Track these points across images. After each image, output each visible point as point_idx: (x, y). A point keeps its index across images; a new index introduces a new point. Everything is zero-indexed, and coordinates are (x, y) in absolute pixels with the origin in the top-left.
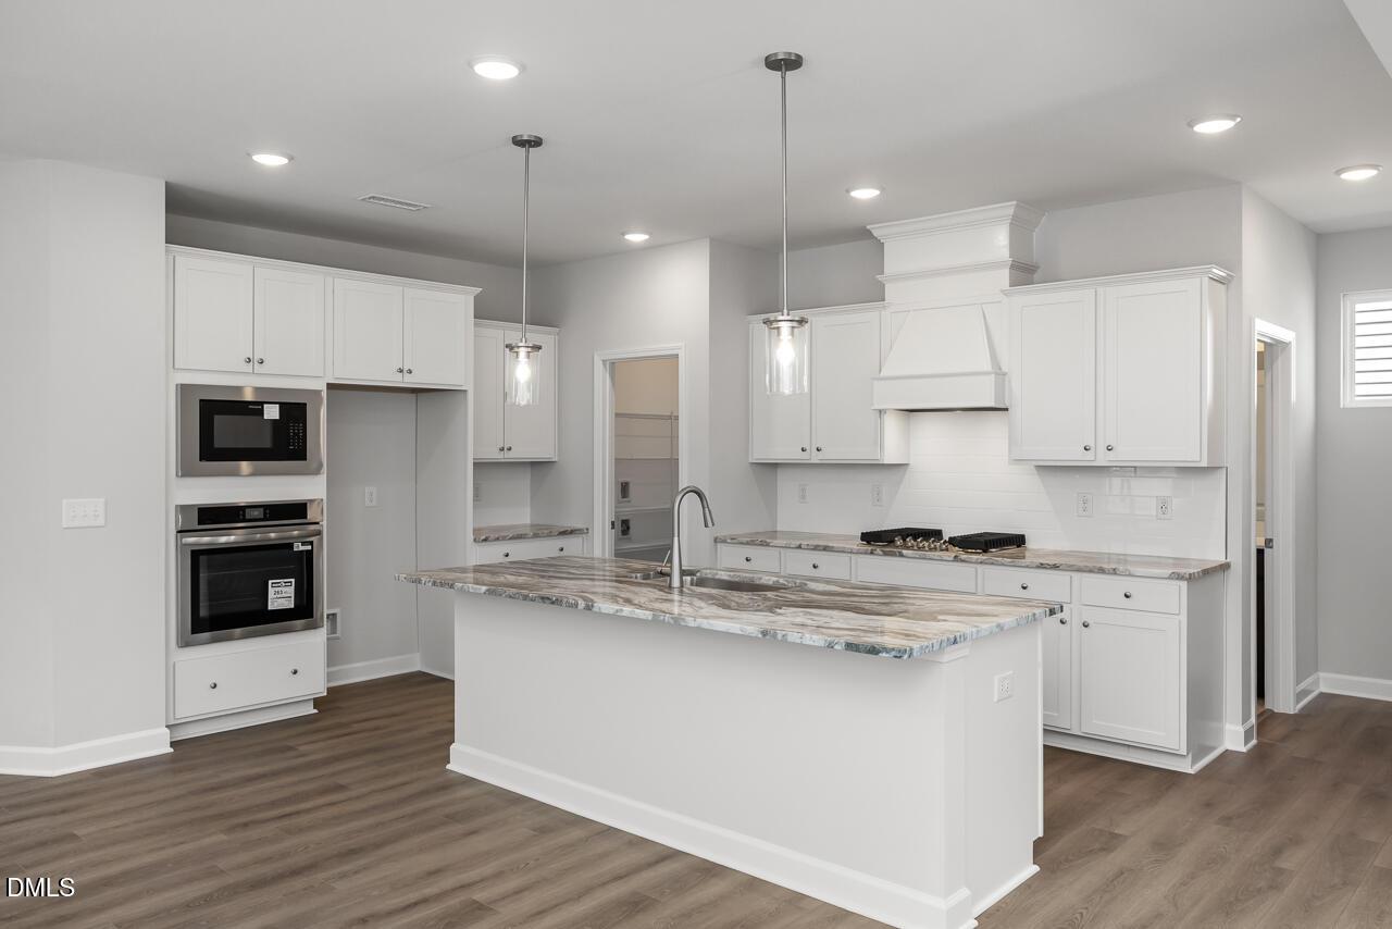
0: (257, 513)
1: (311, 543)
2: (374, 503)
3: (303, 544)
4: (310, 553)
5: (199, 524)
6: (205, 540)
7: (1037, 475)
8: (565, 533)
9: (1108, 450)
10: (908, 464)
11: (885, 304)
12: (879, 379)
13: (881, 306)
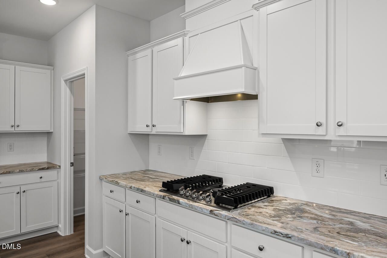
7: (283, 144)
8: (43, 169)
9: (338, 126)
10: (207, 135)
11: (185, 32)
12: (177, 79)
13: (183, 33)
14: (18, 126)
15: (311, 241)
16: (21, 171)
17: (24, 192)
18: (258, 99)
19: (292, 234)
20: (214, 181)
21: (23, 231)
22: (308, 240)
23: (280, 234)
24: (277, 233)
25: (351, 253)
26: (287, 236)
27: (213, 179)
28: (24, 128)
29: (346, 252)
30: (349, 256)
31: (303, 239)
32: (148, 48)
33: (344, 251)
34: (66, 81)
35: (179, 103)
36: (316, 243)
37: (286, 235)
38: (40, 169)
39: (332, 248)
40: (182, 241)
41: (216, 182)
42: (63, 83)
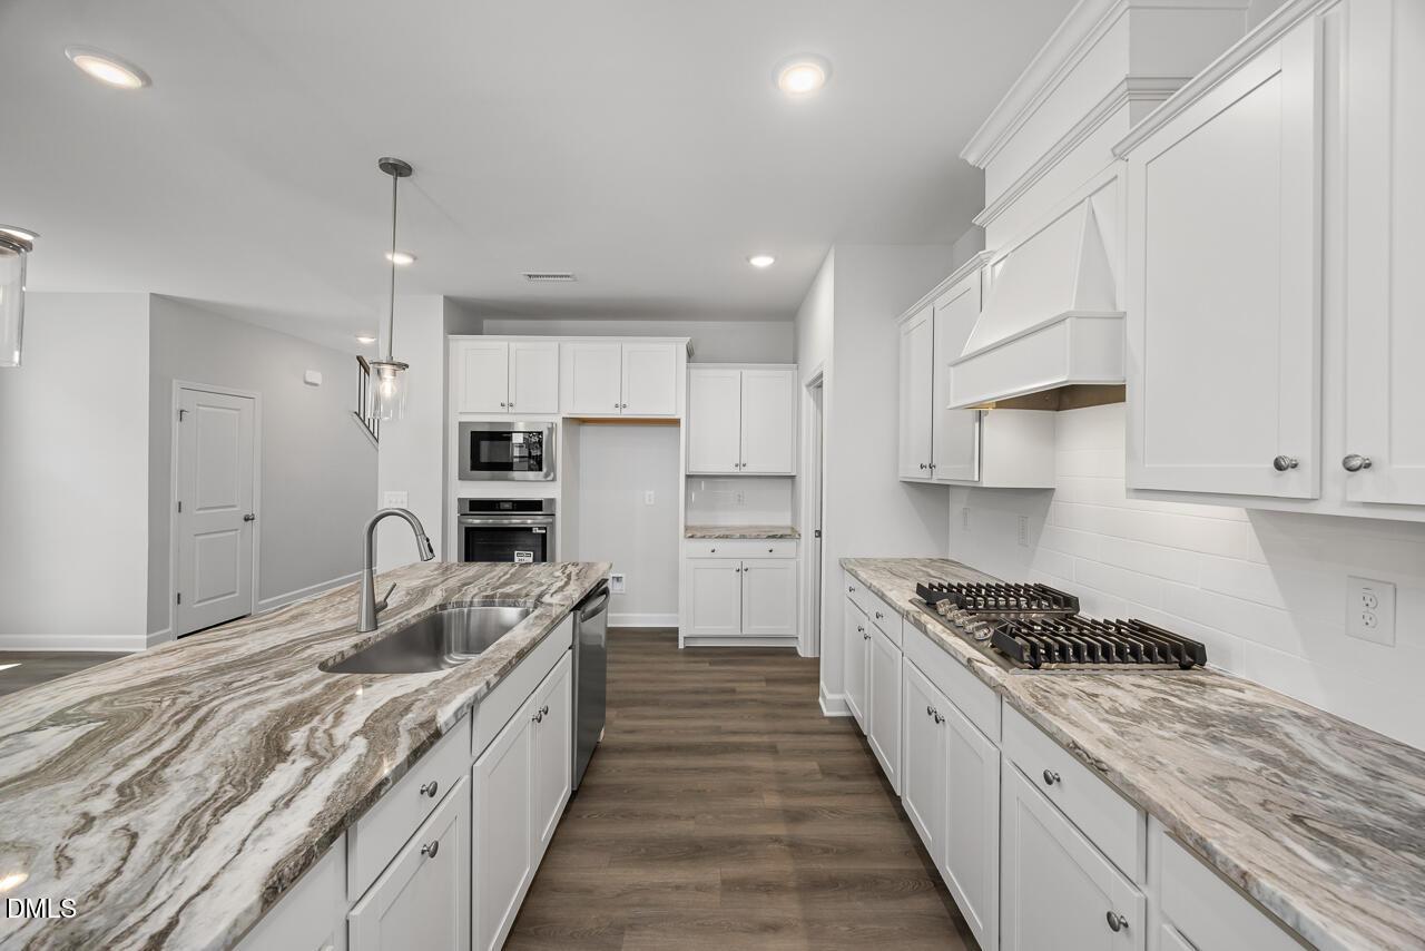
0: (507, 506)
1: (545, 529)
2: (652, 503)
3: (540, 528)
4: (544, 536)
5: (471, 510)
6: (476, 521)
7: (1250, 524)
8: (774, 537)
9: (1349, 469)
10: (1053, 489)
11: (983, 257)
12: (955, 364)
13: (978, 261)
14: (744, 465)
15: (1149, 798)
16: (743, 537)
17: (746, 570)
18: (1124, 400)
19: (1109, 763)
20: (1056, 601)
21: (745, 632)
22: (1144, 794)
23: (1085, 756)
24: (1077, 751)
25: (1250, 876)
26: (1098, 765)
27: (1054, 597)
28: (751, 469)
29: (1237, 866)
30: (1246, 881)
31: (1132, 785)
32: (925, 306)
33: (1231, 861)
34: (808, 386)
35: (971, 414)
36: (1161, 807)
37: (1097, 761)
38: (769, 537)
39: (1201, 838)
40: (930, 713)
41: (1063, 604)
42: (804, 389)
